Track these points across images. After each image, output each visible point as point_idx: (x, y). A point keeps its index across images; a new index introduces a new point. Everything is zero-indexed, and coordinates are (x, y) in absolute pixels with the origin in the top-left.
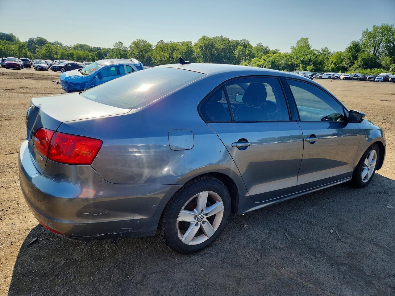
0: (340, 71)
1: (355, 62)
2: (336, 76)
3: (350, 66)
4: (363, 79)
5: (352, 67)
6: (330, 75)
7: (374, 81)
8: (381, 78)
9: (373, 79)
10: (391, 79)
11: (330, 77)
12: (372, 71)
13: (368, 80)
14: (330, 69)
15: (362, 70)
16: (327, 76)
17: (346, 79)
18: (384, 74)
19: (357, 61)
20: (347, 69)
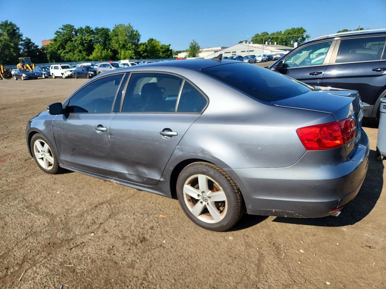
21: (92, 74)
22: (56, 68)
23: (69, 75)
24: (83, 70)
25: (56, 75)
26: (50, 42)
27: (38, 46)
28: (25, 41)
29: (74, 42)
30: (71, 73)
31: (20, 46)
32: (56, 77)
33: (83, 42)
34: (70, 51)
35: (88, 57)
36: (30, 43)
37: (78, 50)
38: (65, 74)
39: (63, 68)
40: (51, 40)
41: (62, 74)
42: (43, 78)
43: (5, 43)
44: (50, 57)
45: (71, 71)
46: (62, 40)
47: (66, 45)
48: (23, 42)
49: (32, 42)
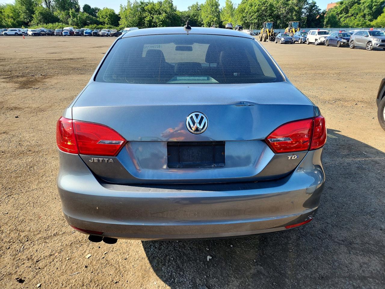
0: (23, 26)
1: (34, 16)
2: (23, 32)
3: (30, 21)
4: (51, 34)
5: (32, 22)
6: (16, 32)
7: (62, 35)
8: (67, 32)
9: (61, 34)
10: (76, 33)
11: (17, 33)
12: (54, 25)
13: (56, 35)
14: (10, 24)
15: (45, 25)
16: (13, 33)
17: (35, 35)
18: (67, 28)
19: (35, 15)
20: (29, 24)
21: (344, 43)
22: (313, 33)
23: (322, 42)
24: (337, 37)
25: (310, 41)
26: (335, 5)
27: (321, 10)
28: (310, 5)
29: (361, 4)
30: (325, 39)
31: (303, 10)
32: (310, 43)
33: (372, 5)
34: (352, 15)
35: (370, 22)
36: (314, 6)
37: (362, 14)
38: (318, 40)
39: (320, 33)
40: (337, 3)
41: (316, 40)
42: (299, 43)
43: (291, 6)
44: (326, 22)
45: (325, 37)
46: (349, 3)
47: (350, 8)
48: (308, 6)
49: (316, 6)
